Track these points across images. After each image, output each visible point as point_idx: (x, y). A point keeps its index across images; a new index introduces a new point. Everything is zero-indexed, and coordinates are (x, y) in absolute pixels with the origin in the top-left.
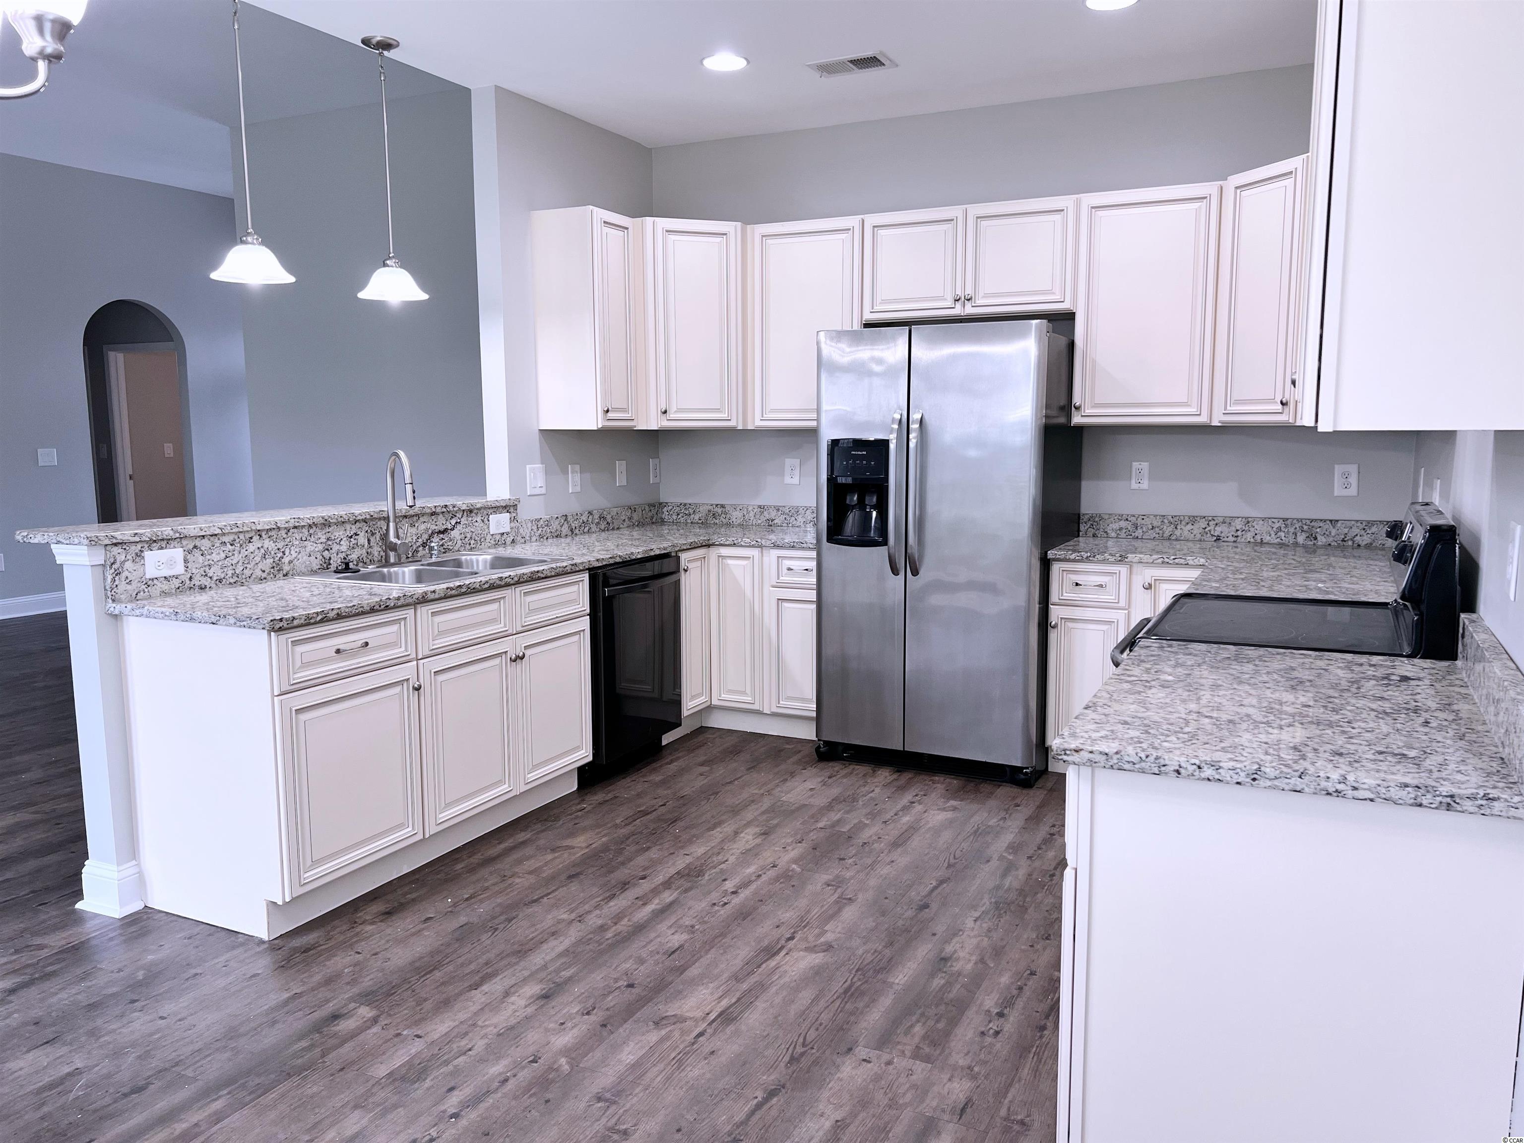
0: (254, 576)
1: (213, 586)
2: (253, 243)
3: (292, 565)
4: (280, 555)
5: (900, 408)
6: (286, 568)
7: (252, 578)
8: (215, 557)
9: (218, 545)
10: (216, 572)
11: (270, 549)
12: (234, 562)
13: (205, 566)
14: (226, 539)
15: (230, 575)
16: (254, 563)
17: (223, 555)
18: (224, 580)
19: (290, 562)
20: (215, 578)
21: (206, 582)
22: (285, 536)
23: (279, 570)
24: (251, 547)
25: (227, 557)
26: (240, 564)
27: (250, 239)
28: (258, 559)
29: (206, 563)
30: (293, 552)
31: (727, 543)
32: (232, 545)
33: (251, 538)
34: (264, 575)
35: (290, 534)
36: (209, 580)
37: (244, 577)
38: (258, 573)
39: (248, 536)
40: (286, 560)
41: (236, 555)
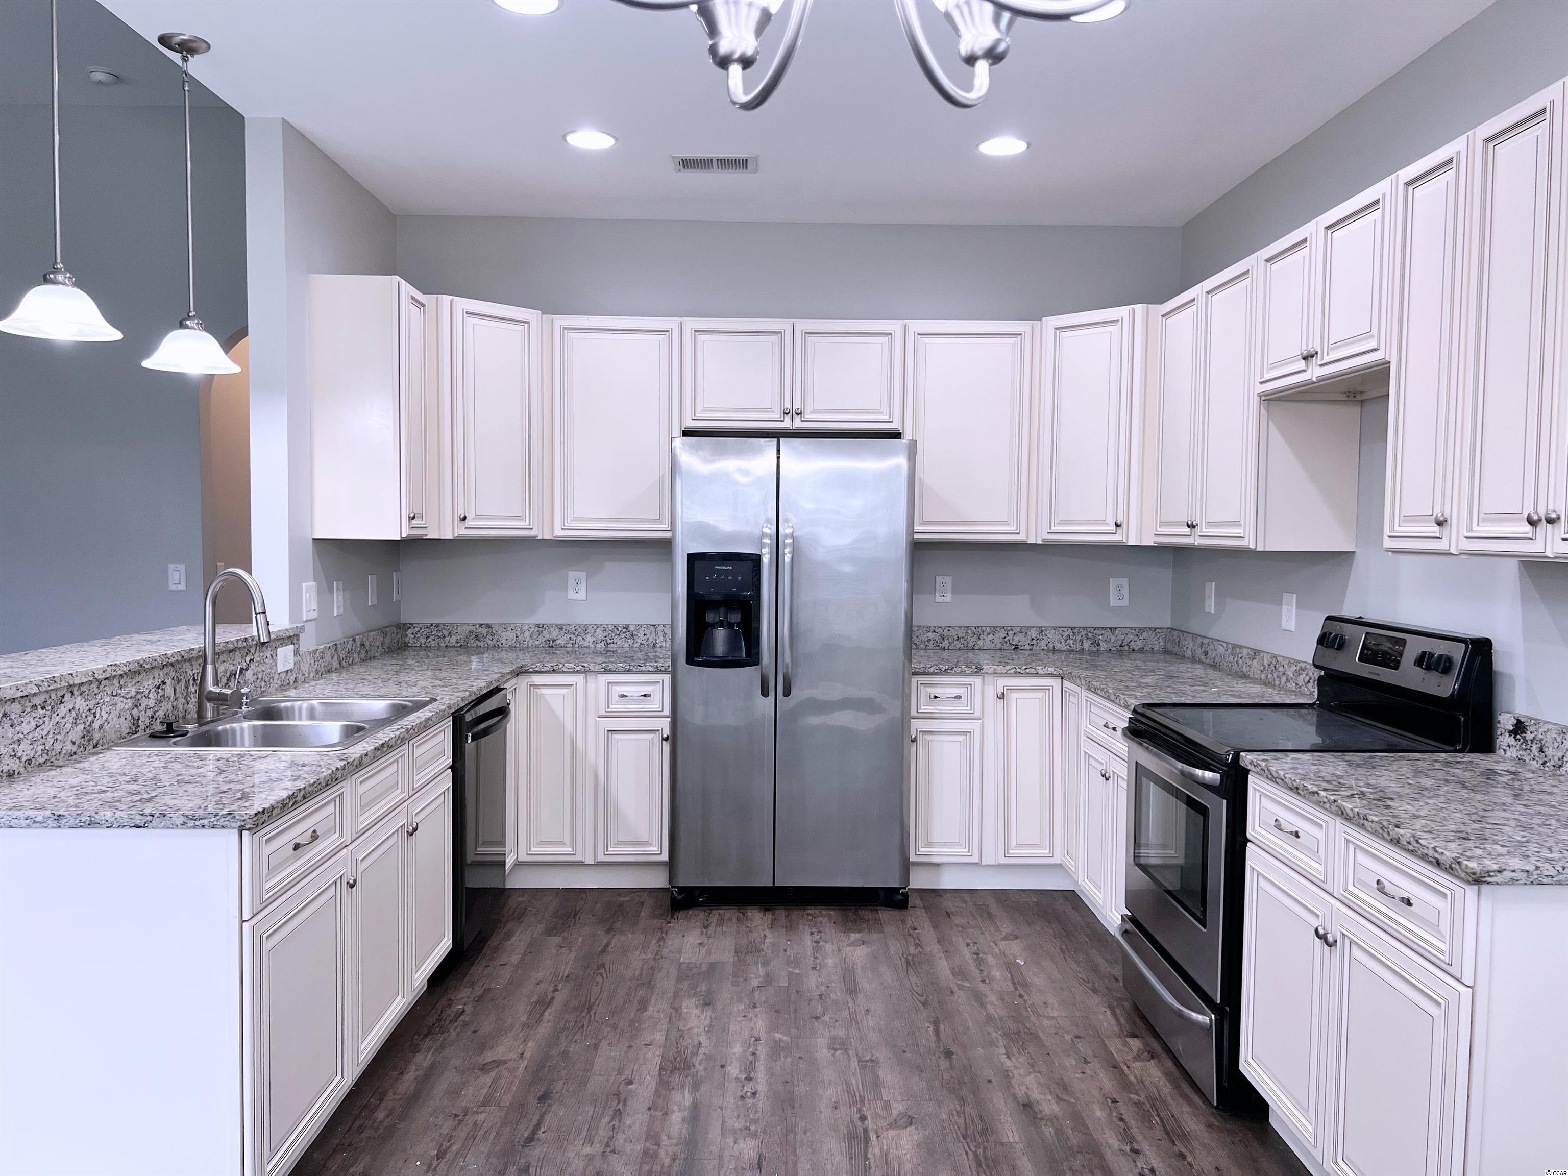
0: (64, 752)
1: (22, 770)
2: (64, 284)
3: (102, 730)
4: (90, 718)
5: (768, 521)
6: (97, 736)
7: (62, 755)
8: (25, 728)
9: (28, 709)
10: (25, 750)
11: (81, 711)
12: (45, 733)
13: (14, 742)
14: (37, 701)
15: (40, 753)
16: (65, 731)
17: (33, 724)
18: (33, 761)
19: (101, 727)
20: (24, 759)
21: (14, 765)
22: (96, 691)
23: (89, 740)
24: (63, 710)
25: (37, 727)
26: (51, 735)
27: (60, 278)
28: (69, 726)
29: (16, 738)
30: (103, 713)
31: (545, 669)
32: (43, 708)
33: (63, 696)
34: (74, 749)
35: (101, 687)
36: (18, 761)
37: (54, 753)
38: (69, 747)
39: (60, 693)
40: (96, 725)
41: (47, 723)
